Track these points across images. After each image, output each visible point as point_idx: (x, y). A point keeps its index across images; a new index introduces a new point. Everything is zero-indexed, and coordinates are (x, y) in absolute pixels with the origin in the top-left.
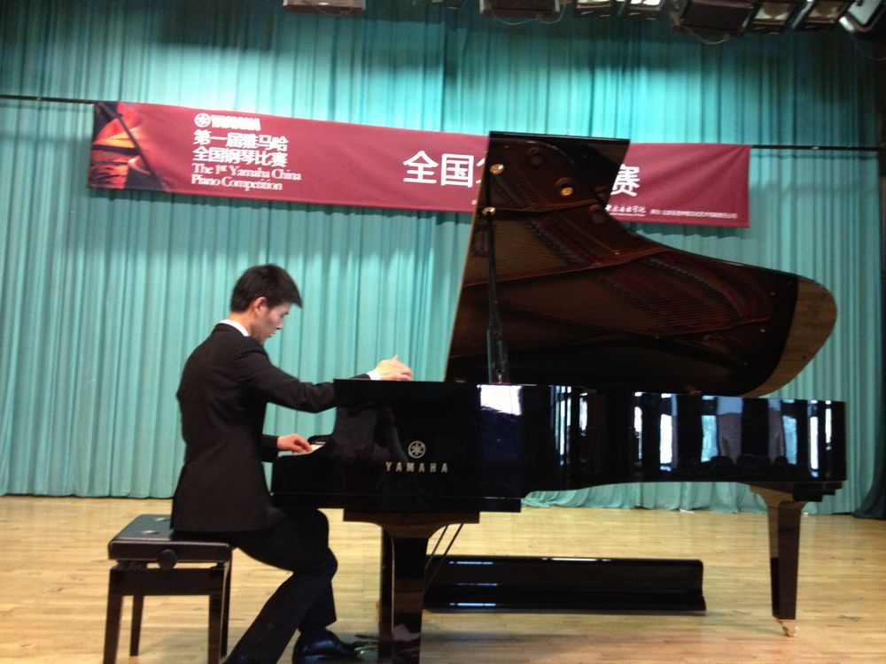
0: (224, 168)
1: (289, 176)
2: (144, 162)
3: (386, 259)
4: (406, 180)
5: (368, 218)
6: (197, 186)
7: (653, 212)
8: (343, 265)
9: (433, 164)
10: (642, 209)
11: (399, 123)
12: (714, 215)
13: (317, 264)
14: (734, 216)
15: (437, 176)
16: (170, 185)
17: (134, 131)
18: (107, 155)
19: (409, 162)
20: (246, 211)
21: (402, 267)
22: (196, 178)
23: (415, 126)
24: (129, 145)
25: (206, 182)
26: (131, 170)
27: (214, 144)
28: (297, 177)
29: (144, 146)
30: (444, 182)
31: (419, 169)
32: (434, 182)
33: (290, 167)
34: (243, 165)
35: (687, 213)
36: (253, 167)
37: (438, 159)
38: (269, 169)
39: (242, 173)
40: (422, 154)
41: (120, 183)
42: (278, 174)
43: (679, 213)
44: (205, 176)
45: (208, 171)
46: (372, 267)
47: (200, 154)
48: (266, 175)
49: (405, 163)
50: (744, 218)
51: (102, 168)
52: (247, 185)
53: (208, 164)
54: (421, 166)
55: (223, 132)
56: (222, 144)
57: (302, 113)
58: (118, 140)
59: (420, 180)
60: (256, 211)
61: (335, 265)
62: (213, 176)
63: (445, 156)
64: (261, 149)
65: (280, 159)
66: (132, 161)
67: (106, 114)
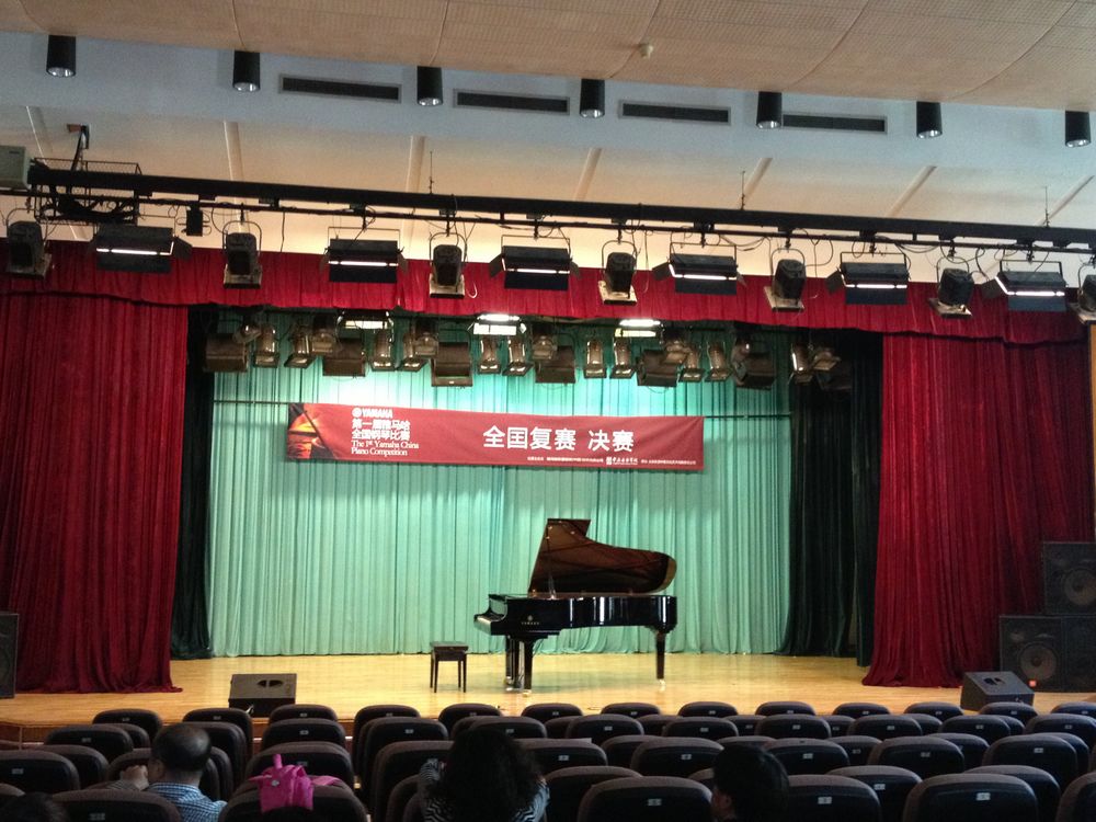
0: (371, 443)
1: (411, 446)
2: (322, 441)
3: (473, 495)
4: (486, 445)
5: (460, 468)
6: (355, 455)
7: (643, 461)
8: (446, 500)
9: (503, 435)
10: (636, 460)
11: (478, 409)
12: (681, 462)
13: (429, 499)
14: (694, 462)
15: (505, 442)
16: (338, 455)
17: (314, 421)
18: (298, 437)
19: (487, 434)
20: (384, 469)
21: (483, 500)
22: (354, 450)
23: (489, 409)
24: (313, 430)
25: (359, 452)
26: (313, 446)
27: (365, 427)
28: (416, 446)
29: (321, 431)
30: (509, 446)
31: (493, 438)
32: (502, 446)
33: (412, 440)
34: (383, 440)
35: (664, 462)
36: (389, 441)
37: (505, 431)
38: (399, 442)
39: (382, 445)
40: (495, 428)
41: (307, 455)
42: (404, 445)
43: (660, 462)
44: (359, 448)
45: (361, 445)
46: (464, 500)
47: (356, 434)
48: (397, 446)
49: (485, 434)
50: (701, 463)
51: (296, 446)
52: (385, 453)
53: (360, 441)
54: (494, 436)
55: (370, 420)
56: (370, 427)
57: (417, 405)
58: (304, 427)
59: (494, 445)
60: (389, 467)
61: (440, 500)
62: (364, 448)
63: (510, 429)
64: (393, 430)
65: (406, 436)
66: (314, 440)
67: (296, 411)
